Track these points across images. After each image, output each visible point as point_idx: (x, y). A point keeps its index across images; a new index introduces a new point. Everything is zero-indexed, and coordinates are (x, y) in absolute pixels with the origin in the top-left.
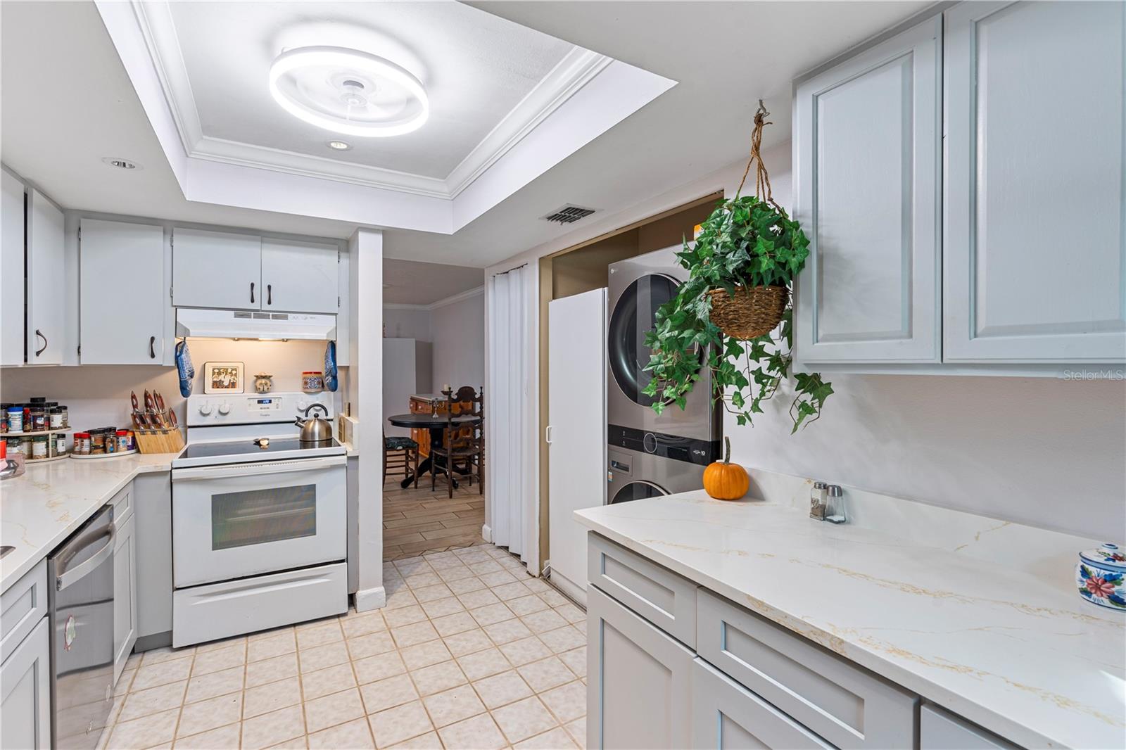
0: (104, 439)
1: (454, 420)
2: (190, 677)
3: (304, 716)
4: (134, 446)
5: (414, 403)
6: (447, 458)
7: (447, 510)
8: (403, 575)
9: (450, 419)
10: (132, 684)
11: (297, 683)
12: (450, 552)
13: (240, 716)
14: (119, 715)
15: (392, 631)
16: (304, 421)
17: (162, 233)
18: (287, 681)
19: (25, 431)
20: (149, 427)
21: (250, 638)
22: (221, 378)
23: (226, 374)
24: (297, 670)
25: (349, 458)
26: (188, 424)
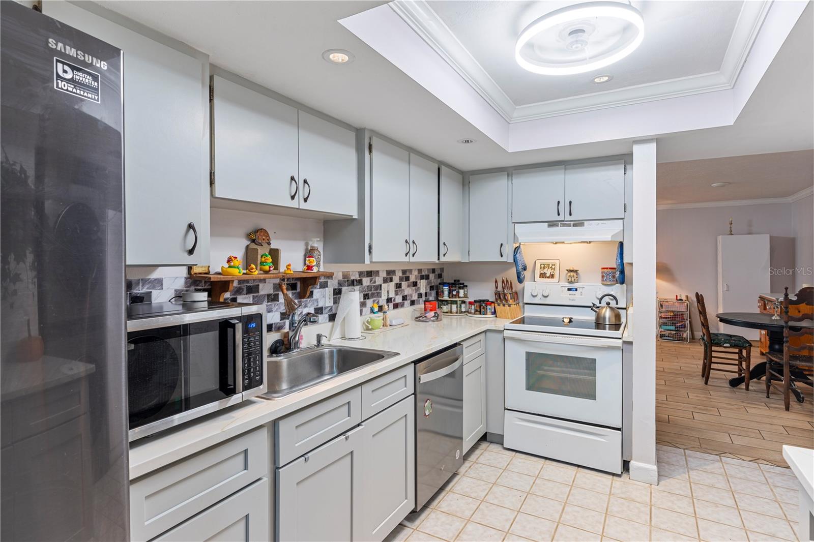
0: (481, 306)
1: (791, 323)
2: (505, 469)
3: (555, 532)
4: (494, 313)
5: (763, 302)
6: (782, 366)
7: (775, 421)
8: (689, 466)
9: (786, 323)
10: (479, 457)
11: (561, 508)
12: (757, 465)
13: (519, 508)
14: (467, 471)
15: (653, 508)
16: (598, 307)
17: (507, 176)
18: (556, 502)
19: (450, 298)
20: (501, 301)
21: (547, 461)
22: (545, 271)
23: (548, 268)
24: (565, 499)
25: (624, 342)
26: (525, 302)
